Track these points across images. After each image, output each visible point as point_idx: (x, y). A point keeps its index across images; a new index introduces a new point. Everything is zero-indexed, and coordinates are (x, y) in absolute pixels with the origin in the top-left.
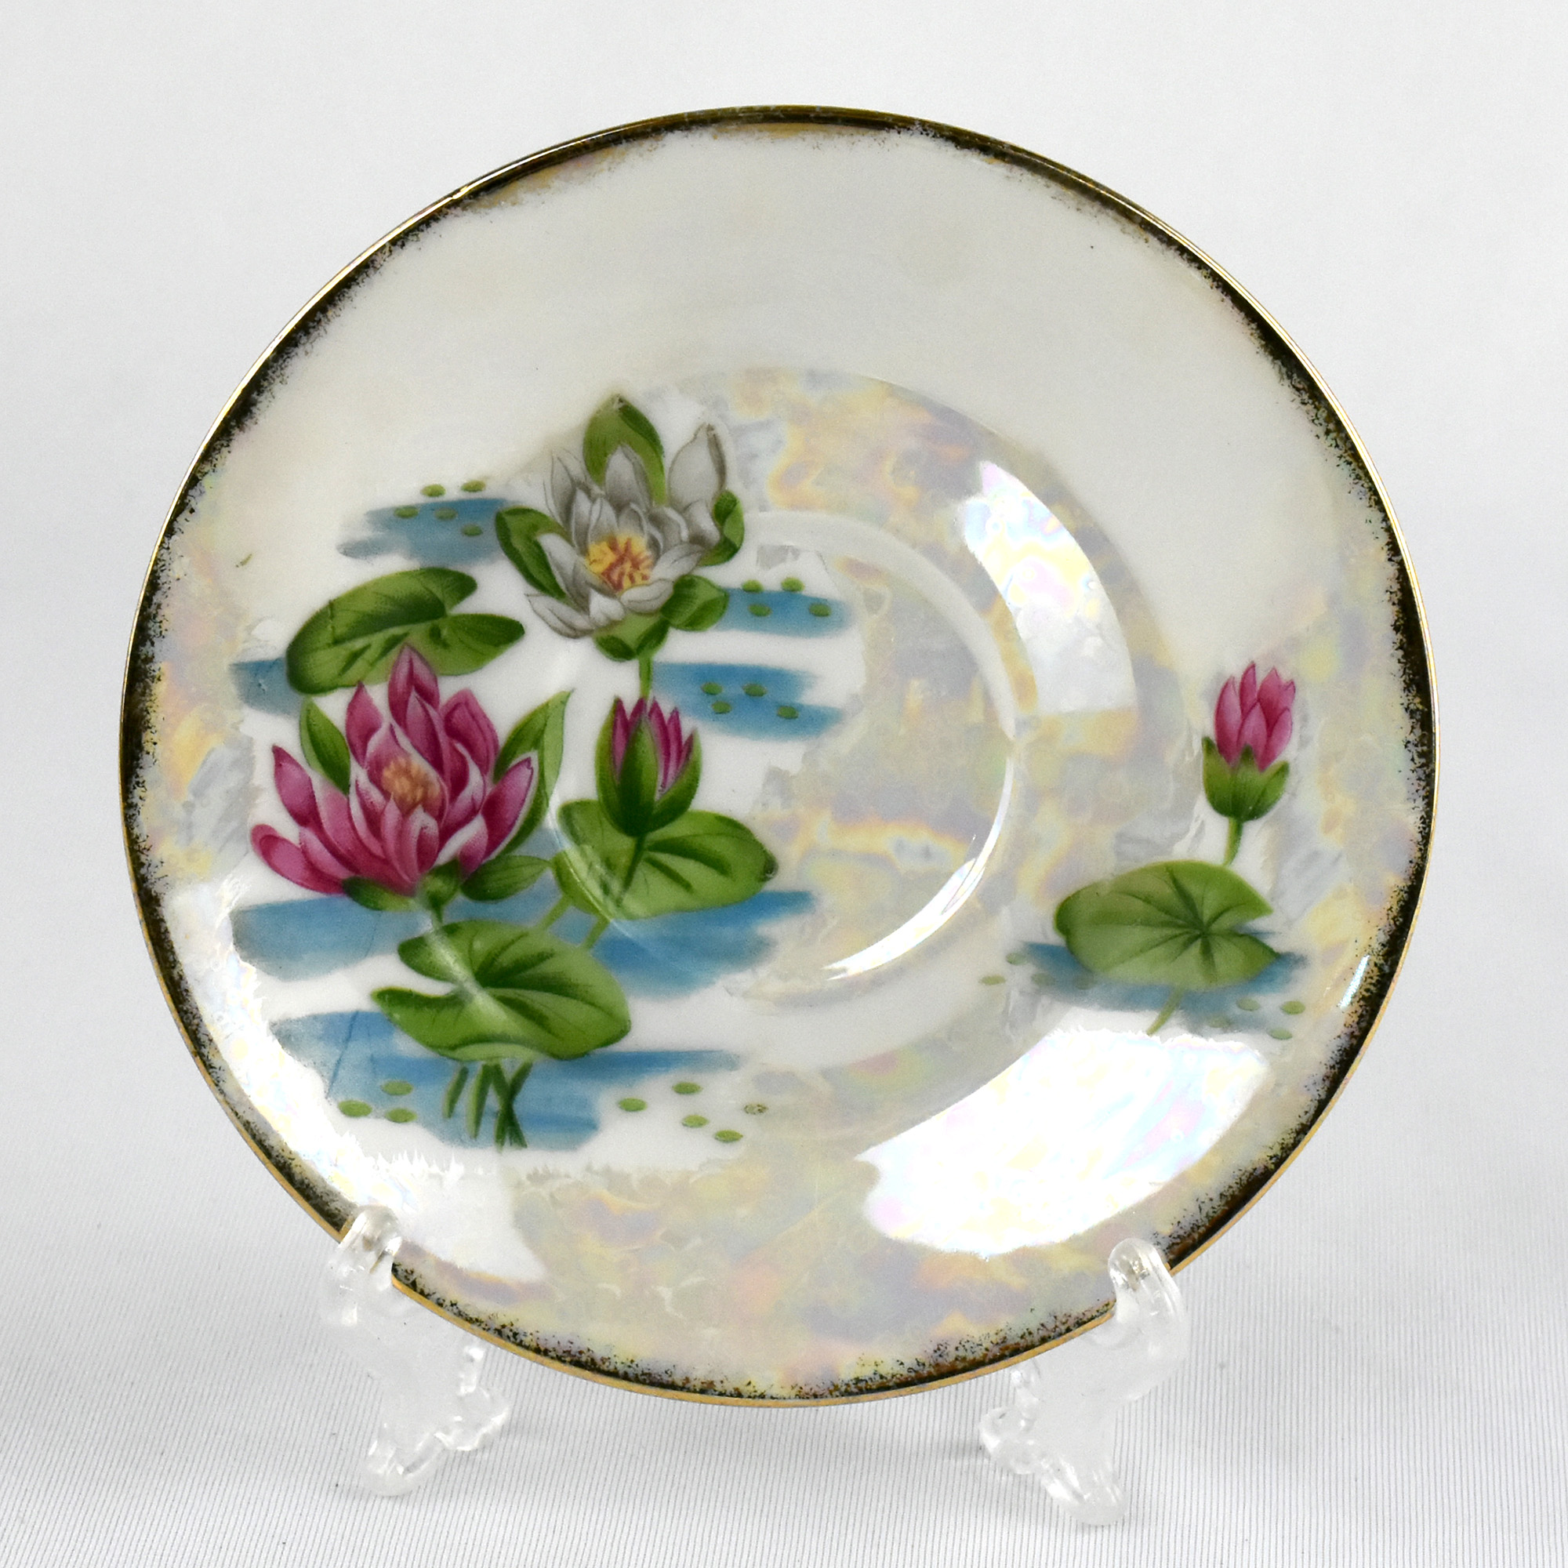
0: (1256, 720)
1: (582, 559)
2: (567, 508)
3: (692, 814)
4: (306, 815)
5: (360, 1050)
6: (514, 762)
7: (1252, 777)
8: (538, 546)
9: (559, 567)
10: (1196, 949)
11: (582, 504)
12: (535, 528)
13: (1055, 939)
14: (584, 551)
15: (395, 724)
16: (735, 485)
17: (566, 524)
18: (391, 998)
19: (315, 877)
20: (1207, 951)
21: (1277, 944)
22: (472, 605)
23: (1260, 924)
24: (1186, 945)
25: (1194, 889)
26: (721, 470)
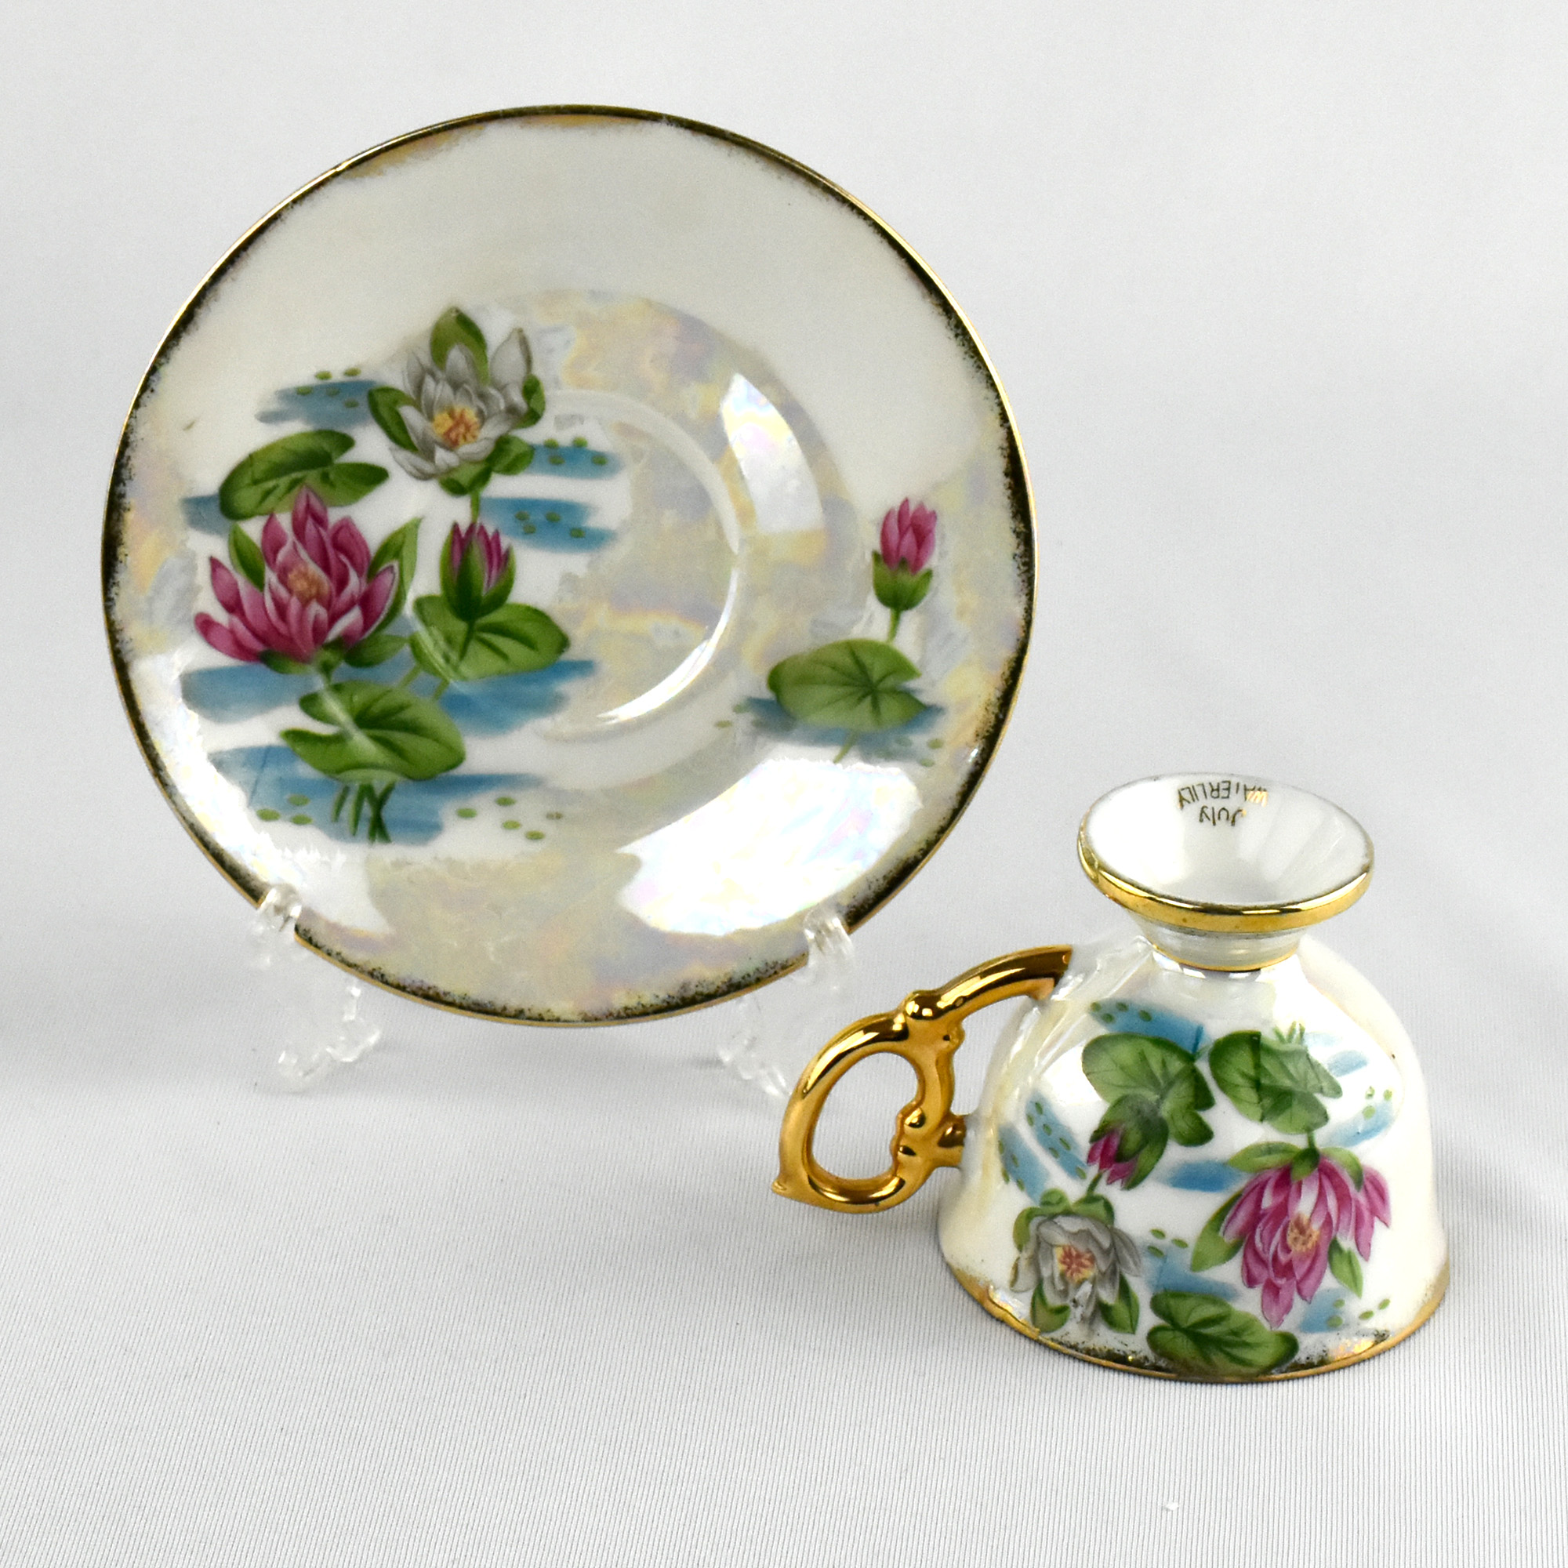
0: (909, 539)
1: (430, 424)
2: (419, 386)
3: (508, 605)
4: (233, 605)
5: (271, 773)
6: (381, 569)
7: (907, 579)
8: (398, 415)
9: (412, 428)
10: (868, 700)
11: (429, 384)
12: (396, 402)
13: (767, 694)
14: (431, 418)
15: (297, 542)
16: (538, 371)
17: (418, 399)
18: (295, 736)
19: (240, 650)
20: (875, 705)
21: (925, 698)
22: (352, 456)
23: (912, 684)
24: (860, 700)
25: (867, 659)
26: (529, 361)
